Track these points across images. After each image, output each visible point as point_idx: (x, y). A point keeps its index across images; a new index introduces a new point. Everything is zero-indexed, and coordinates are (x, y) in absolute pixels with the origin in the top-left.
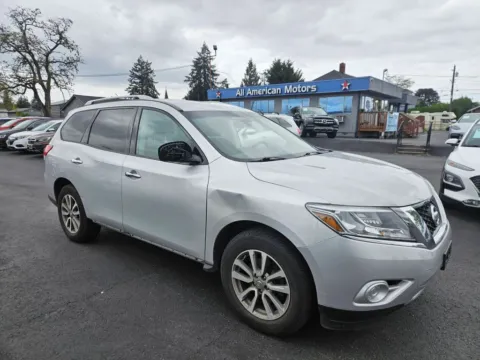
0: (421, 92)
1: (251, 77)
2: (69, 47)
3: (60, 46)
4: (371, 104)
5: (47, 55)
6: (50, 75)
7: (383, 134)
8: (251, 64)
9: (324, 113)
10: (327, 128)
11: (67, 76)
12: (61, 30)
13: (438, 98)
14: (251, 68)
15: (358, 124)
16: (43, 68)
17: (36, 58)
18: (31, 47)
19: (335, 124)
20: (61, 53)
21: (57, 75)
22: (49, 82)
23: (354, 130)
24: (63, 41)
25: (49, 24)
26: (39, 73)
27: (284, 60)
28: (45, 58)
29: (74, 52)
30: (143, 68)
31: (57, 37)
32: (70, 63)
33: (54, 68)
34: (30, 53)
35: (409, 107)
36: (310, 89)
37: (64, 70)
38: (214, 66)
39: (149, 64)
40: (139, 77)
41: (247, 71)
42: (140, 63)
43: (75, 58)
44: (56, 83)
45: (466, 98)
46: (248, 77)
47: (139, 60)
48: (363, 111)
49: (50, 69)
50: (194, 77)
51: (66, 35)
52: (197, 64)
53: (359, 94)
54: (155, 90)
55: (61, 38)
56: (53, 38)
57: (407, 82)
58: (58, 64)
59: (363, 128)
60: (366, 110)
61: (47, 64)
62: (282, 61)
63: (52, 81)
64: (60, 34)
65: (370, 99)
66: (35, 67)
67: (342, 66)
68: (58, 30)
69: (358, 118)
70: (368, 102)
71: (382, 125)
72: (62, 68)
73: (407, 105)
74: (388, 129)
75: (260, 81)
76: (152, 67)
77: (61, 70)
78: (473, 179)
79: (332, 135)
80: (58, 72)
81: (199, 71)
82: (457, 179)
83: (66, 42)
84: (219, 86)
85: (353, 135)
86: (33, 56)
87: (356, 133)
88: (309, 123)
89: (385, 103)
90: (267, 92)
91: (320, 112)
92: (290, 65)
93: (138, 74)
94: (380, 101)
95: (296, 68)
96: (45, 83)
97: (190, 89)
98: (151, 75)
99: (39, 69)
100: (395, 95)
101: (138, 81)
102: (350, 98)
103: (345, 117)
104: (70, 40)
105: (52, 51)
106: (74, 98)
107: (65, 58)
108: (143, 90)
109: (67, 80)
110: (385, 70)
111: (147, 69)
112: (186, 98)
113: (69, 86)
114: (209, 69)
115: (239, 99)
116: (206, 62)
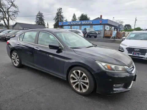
0: (126, 25)
1: (74, 19)
2: (15, 7)
3: (12, 6)
4: (109, 28)
5: (8, 10)
6: (9, 16)
7: (111, 37)
8: (74, 15)
9: (94, 30)
10: (94, 35)
11: (15, 17)
13: (131, 27)
14: (74, 16)
15: (104, 34)
16: (7, 14)
17: (4, 10)
18: (2, 7)
19: (97, 33)
20: (13, 9)
22: (8, 18)
23: (103, 36)
26: (5, 15)
28: (7, 10)
29: (17, 9)
30: (40, 15)
31: (11, 4)
32: (15, 12)
33: (10, 13)
34: (2, 8)
35: (121, 30)
36: (90, 23)
37: (14, 15)
38: (63, 15)
39: (42, 14)
40: (39, 18)
41: (73, 17)
42: (39, 13)
43: (17, 11)
45: (139, 28)
46: (73, 19)
47: (39, 12)
48: (106, 30)
49: (9, 14)
50: (56, 19)
51: (14, 3)
52: (57, 14)
53: (105, 25)
54: (44, 22)
55: (12, 4)
56: (10, 4)
57: (122, 22)
59: (106, 35)
60: (107, 30)
61: (8, 12)
62: (84, 14)
63: (10, 18)
64: (12, 2)
66: (4, 13)
67: (101, 16)
69: (104, 32)
70: (107, 27)
71: (111, 34)
74: (113, 36)
75: (77, 20)
76: (43, 15)
78: (126, 48)
79: (96, 37)
80: (12, 15)
81: (58, 17)
82: (122, 49)
83: (14, 5)
84: (64, 21)
86: (3, 10)
87: (103, 37)
88: (89, 33)
89: (113, 28)
90: (77, 23)
91: (92, 30)
92: (86, 15)
94: (111, 27)
95: (88, 16)
96: (7, 19)
97: (55, 22)
98: (43, 17)
99: (5, 14)
102: (102, 26)
103: (100, 32)
104: (15, 5)
105: (9, 8)
106: (16, 23)
107: (14, 11)
108: (40, 22)
109: (14, 18)
110: (114, 18)
111: (42, 15)
112: (54, 25)
113: (15, 19)
114: (61, 16)
115: (68, 25)
116: (60, 14)
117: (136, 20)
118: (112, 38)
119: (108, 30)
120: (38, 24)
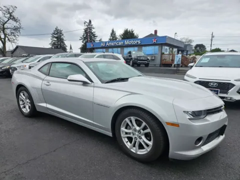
0: (197, 46)
1: (113, 37)
2: (15, 21)
3: (10, 20)
4: (168, 50)
5: (3, 25)
6: (5, 35)
7: (173, 65)
8: (113, 31)
9: (143, 54)
10: (144, 62)
11: (15, 36)
12: (11, 11)
13: (205, 48)
14: (113, 33)
15: (161, 60)
16: (2, 32)
19: (148, 59)
20: (11, 24)
21: (9, 35)
22: (5, 39)
24: (12, 17)
25: (4, 8)
27: (129, 29)
29: (18, 23)
30: (58, 33)
31: (9, 15)
32: (16, 29)
35: (189, 53)
37: (13, 33)
38: (95, 32)
39: (61, 31)
41: (111, 34)
42: (57, 30)
43: (19, 27)
44: (9, 40)
45: (219, 49)
46: (111, 38)
47: (56, 29)
48: (163, 53)
49: (5, 32)
50: (84, 38)
51: (13, 14)
52: (86, 31)
53: (162, 45)
54: (64, 44)
55: (11, 16)
56: (6, 15)
57: (190, 41)
58: (9, 30)
59: (164, 62)
60: (165, 53)
61: (4, 29)
62: (128, 30)
63: (7, 39)
64: (10, 14)
65: (168, 48)
67: (156, 32)
68: (9, 12)
69: (161, 57)
70: (166, 49)
71: (173, 60)
72: (12, 31)
73: (187, 51)
74: (175, 63)
75: (118, 40)
76: (63, 32)
77: (12, 33)
79: (147, 65)
81: (87, 34)
83: (14, 18)
84: (97, 42)
85: (159, 66)
87: (160, 65)
88: (135, 59)
89: (175, 50)
90: (117, 44)
91: (141, 54)
92: (132, 32)
93: (56, 36)
94: (173, 49)
95: (135, 33)
96: (3, 40)
97: (82, 44)
98: (62, 37)
100: (180, 46)
101: (56, 39)
102: (157, 47)
103: (155, 56)
104: (16, 18)
105: (6, 22)
106: (17, 47)
107: (13, 27)
108: (58, 44)
109: (14, 38)
110: (176, 33)
111: (61, 33)
112: (81, 48)
113: (15, 41)
114: (92, 33)
115: (102, 48)
116: (91, 30)
117: (213, 37)
118: (174, 67)
119: (168, 53)
120: (55, 48)
